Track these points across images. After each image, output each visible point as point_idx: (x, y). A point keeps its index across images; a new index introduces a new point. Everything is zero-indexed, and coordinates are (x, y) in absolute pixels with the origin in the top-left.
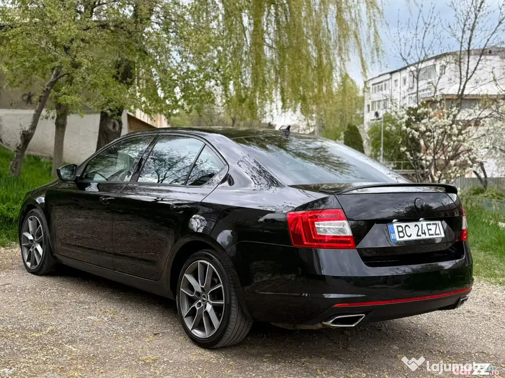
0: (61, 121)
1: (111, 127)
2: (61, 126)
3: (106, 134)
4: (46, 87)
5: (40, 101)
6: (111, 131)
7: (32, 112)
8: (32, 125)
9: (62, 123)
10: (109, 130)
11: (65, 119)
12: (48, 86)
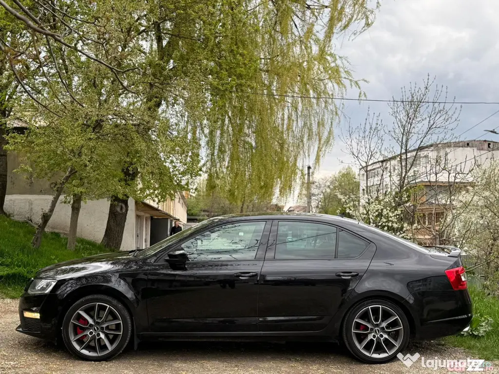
0: (76, 205)
1: (118, 209)
2: (76, 209)
3: (115, 215)
4: (63, 180)
5: (57, 191)
6: (119, 213)
7: (51, 198)
8: (50, 209)
9: (77, 207)
10: (117, 211)
11: (79, 203)
12: (64, 179)
